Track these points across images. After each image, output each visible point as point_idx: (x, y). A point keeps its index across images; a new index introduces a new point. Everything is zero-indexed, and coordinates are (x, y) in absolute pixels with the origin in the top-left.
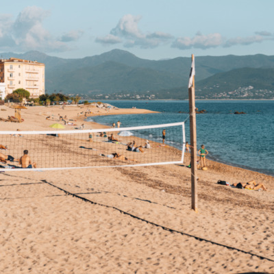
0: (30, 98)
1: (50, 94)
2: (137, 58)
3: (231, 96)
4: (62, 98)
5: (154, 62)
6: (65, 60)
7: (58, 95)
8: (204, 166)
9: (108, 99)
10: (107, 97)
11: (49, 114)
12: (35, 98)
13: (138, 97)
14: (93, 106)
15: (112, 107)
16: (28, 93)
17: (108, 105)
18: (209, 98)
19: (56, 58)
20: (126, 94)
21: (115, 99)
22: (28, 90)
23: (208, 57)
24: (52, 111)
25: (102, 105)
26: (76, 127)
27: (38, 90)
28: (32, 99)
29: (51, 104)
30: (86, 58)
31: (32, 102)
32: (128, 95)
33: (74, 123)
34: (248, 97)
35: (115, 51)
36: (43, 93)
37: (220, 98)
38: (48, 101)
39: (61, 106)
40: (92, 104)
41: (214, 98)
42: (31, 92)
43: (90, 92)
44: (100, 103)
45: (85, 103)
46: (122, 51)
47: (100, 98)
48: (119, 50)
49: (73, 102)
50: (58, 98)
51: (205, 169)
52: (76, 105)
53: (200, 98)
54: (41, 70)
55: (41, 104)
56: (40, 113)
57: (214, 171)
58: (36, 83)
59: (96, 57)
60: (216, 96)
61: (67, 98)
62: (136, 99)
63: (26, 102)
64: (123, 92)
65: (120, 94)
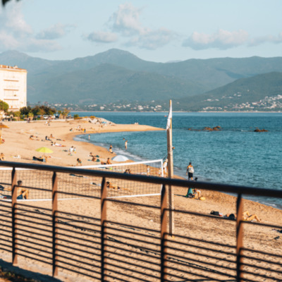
0: (9, 111)
1: (32, 107)
2: (140, 60)
3: (256, 108)
4: (48, 111)
5: (160, 65)
6: (51, 62)
7: (42, 107)
8: (202, 196)
9: (104, 110)
10: (102, 108)
11: (32, 131)
12: (14, 111)
13: (141, 108)
14: (84, 121)
15: (108, 122)
16: (7, 106)
17: (103, 120)
18: (228, 110)
19: (39, 59)
20: (126, 105)
21: (112, 110)
22: (7, 102)
23: (228, 59)
24: (36, 128)
25: (95, 120)
26: (64, 148)
27: (19, 101)
28: (11, 113)
29: (34, 119)
30: (77, 60)
31: (12, 115)
32: (128, 106)
33: (63, 143)
34: (276, 109)
35: (111, 51)
36: (24, 105)
37: (241, 110)
38: (31, 116)
39: (47, 121)
40: (84, 119)
41: (234, 110)
42: (10, 103)
43: (81, 102)
44: (93, 118)
45: (76, 117)
46: (122, 51)
47: (94, 109)
48: (117, 50)
49: (61, 116)
50: (43, 111)
52: (64, 120)
53: (218, 110)
54: (22, 77)
55: (22, 119)
56: (22, 131)
57: (212, 201)
58: (15, 93)
59: (89, 58)
60: (236, 107)
61: (54, 112)
62: (138, 110)
63: (4, 117)
64: (122, 102)
65: (117, 104)
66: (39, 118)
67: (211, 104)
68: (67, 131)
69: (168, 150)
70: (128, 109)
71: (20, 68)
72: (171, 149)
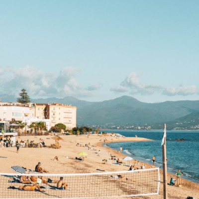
0: (66, 129)
1: (79, 127)
2: (139, 101)
4: (88, 130)
6: (90, 102)
7: (85, 127)
8: (180, 184)
9: (119, 129)
10: (118, 128)
11: (78, 141)
12: (69, 129)
13: (139, 128)
14: (108, 135)
15: (121, 136)
16: (65, 126)
17: (118, 135)
18: (188, 129)
19: (84, 101)
20: (131, 126)
22: (65, 124)
23: (187, 101)
24: (81, 139)
25: (114, 135)
27: (72, 124)
28: (68, 130)
29: (80, 134)
31: (68, 132)
32: (133, 127)
33: (95, 148)
35: (123, 97)
36: (75, 126)
37: (195, 129)
38: (78, 132)
39: (87, 135)
40: (108, 134)
41: (191, 129)
42: (67, 125)
43: (107, 124)
44: (113, 133)
45: (103, 133)
46: (129, 97)
47: (114, 128)
48: (126, 96)
49: (95, 132)
50: (85, 129)
51: (180, 186)
52: (97, 135)
53: (182, 129)
54: (74, 110)
55: (73, 134)
56: (73, 141)
57: (186, 188)
58: (70, 119)
59: (112, 101)
60: (192, 127)
61: (91, 130)
62: (138, 129)
63: (64, 133)
64: (129, 125)
65: (127, 126)
66: (83, 134)
67: (179, 126)
68: (98, 141)
69: (163, 160)
70: (132, 129)
71: (73, 106)
72: (165, 160)
